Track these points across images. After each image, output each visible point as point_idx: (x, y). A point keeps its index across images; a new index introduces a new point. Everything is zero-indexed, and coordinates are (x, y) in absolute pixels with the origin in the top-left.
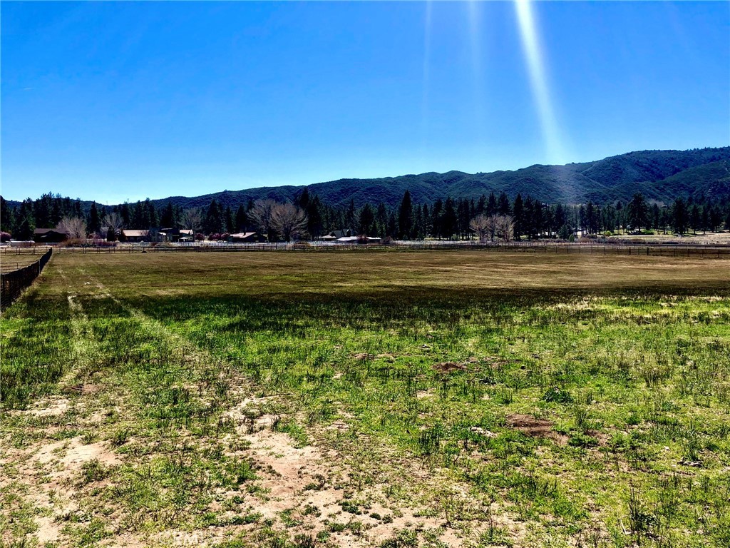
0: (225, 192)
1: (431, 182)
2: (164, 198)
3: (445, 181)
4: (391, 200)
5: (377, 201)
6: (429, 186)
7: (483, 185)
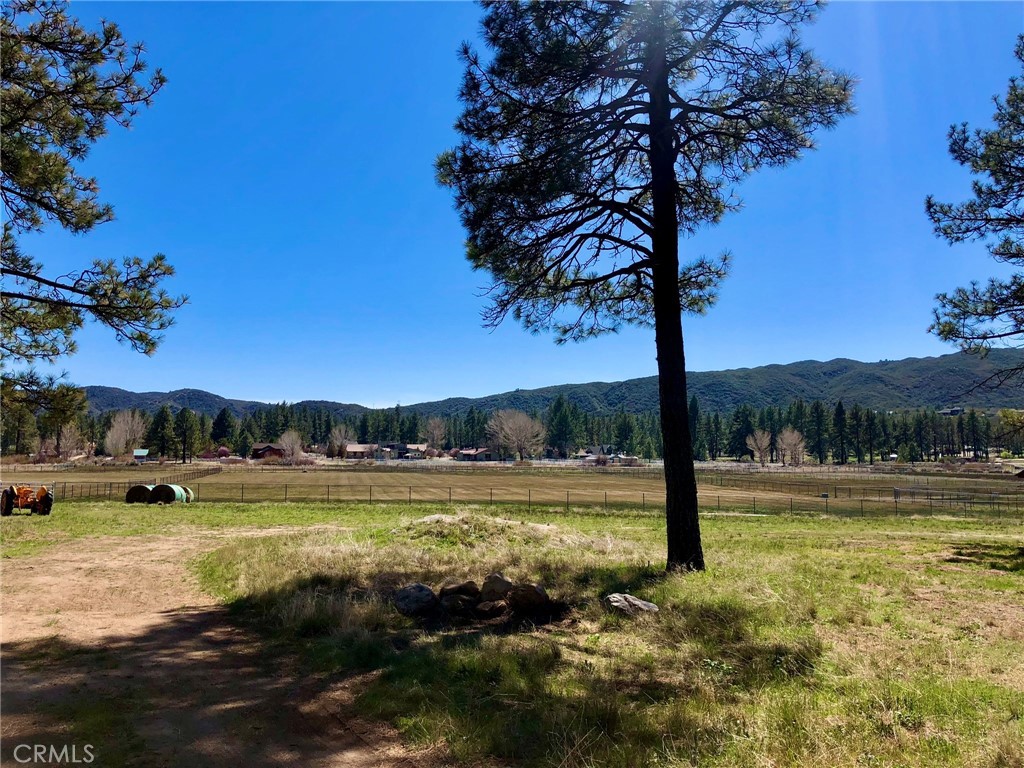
0: (517, 391)
1: (802, 376)
2: (442, 400)
3: (825, 374)
4: (739, 401)
5: (717, 402)
6: (798, 381)
7: (880, 379)
